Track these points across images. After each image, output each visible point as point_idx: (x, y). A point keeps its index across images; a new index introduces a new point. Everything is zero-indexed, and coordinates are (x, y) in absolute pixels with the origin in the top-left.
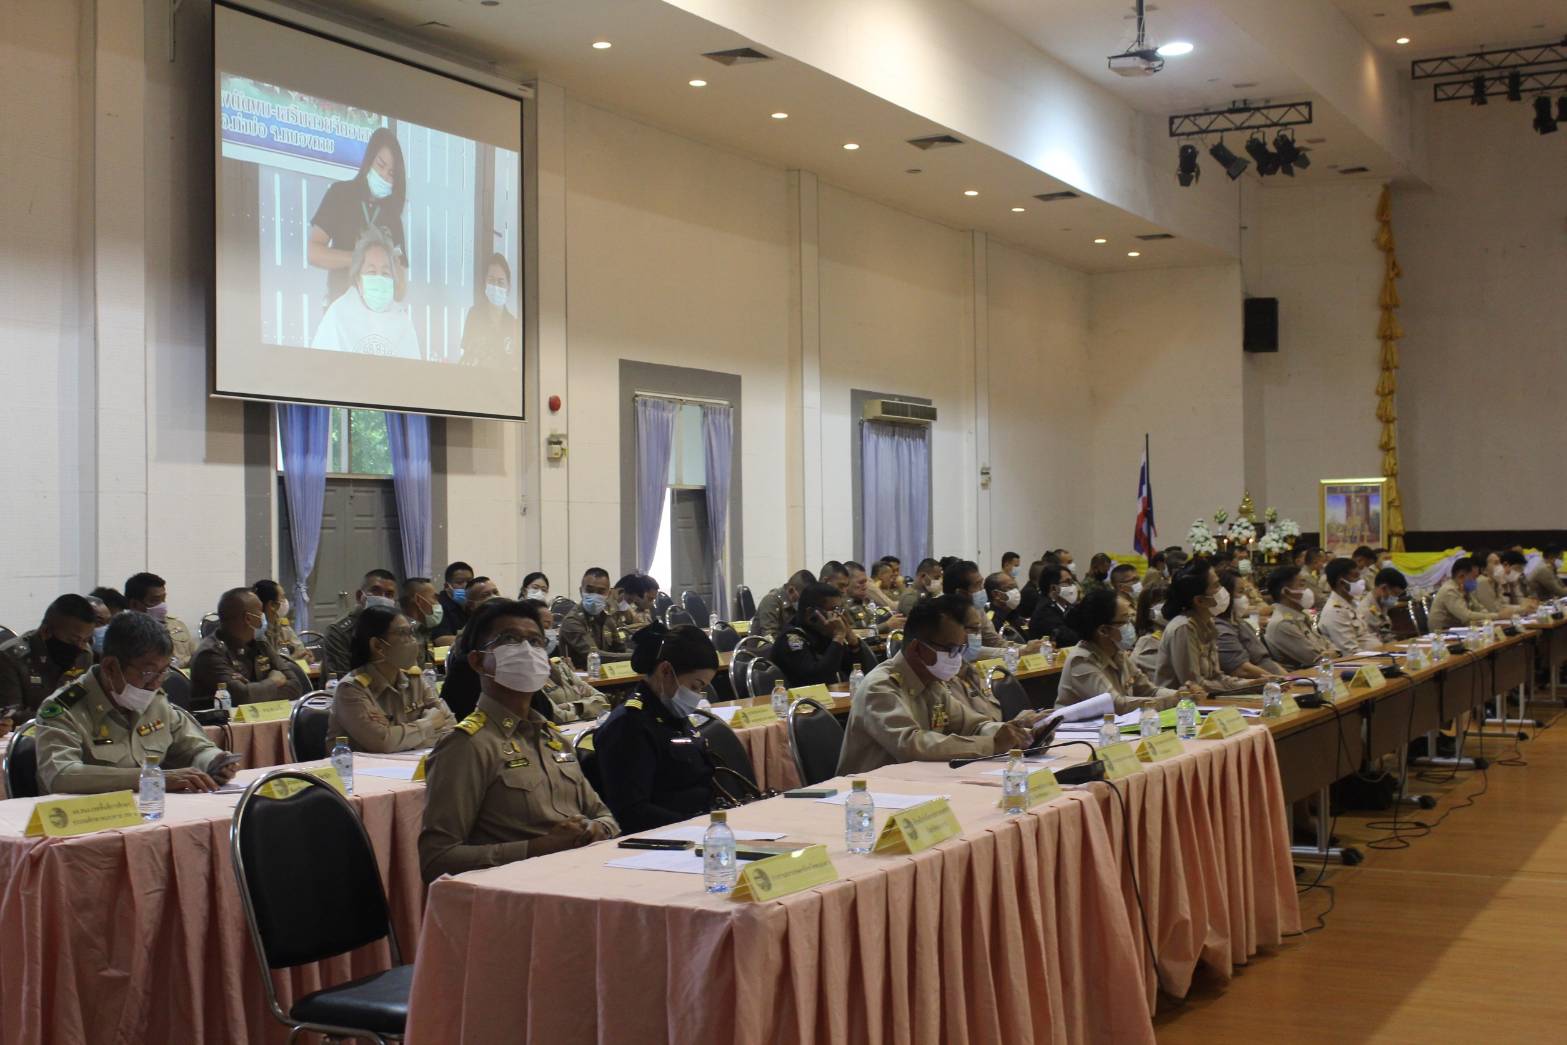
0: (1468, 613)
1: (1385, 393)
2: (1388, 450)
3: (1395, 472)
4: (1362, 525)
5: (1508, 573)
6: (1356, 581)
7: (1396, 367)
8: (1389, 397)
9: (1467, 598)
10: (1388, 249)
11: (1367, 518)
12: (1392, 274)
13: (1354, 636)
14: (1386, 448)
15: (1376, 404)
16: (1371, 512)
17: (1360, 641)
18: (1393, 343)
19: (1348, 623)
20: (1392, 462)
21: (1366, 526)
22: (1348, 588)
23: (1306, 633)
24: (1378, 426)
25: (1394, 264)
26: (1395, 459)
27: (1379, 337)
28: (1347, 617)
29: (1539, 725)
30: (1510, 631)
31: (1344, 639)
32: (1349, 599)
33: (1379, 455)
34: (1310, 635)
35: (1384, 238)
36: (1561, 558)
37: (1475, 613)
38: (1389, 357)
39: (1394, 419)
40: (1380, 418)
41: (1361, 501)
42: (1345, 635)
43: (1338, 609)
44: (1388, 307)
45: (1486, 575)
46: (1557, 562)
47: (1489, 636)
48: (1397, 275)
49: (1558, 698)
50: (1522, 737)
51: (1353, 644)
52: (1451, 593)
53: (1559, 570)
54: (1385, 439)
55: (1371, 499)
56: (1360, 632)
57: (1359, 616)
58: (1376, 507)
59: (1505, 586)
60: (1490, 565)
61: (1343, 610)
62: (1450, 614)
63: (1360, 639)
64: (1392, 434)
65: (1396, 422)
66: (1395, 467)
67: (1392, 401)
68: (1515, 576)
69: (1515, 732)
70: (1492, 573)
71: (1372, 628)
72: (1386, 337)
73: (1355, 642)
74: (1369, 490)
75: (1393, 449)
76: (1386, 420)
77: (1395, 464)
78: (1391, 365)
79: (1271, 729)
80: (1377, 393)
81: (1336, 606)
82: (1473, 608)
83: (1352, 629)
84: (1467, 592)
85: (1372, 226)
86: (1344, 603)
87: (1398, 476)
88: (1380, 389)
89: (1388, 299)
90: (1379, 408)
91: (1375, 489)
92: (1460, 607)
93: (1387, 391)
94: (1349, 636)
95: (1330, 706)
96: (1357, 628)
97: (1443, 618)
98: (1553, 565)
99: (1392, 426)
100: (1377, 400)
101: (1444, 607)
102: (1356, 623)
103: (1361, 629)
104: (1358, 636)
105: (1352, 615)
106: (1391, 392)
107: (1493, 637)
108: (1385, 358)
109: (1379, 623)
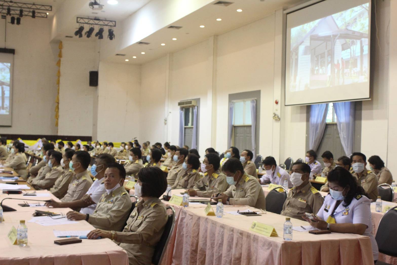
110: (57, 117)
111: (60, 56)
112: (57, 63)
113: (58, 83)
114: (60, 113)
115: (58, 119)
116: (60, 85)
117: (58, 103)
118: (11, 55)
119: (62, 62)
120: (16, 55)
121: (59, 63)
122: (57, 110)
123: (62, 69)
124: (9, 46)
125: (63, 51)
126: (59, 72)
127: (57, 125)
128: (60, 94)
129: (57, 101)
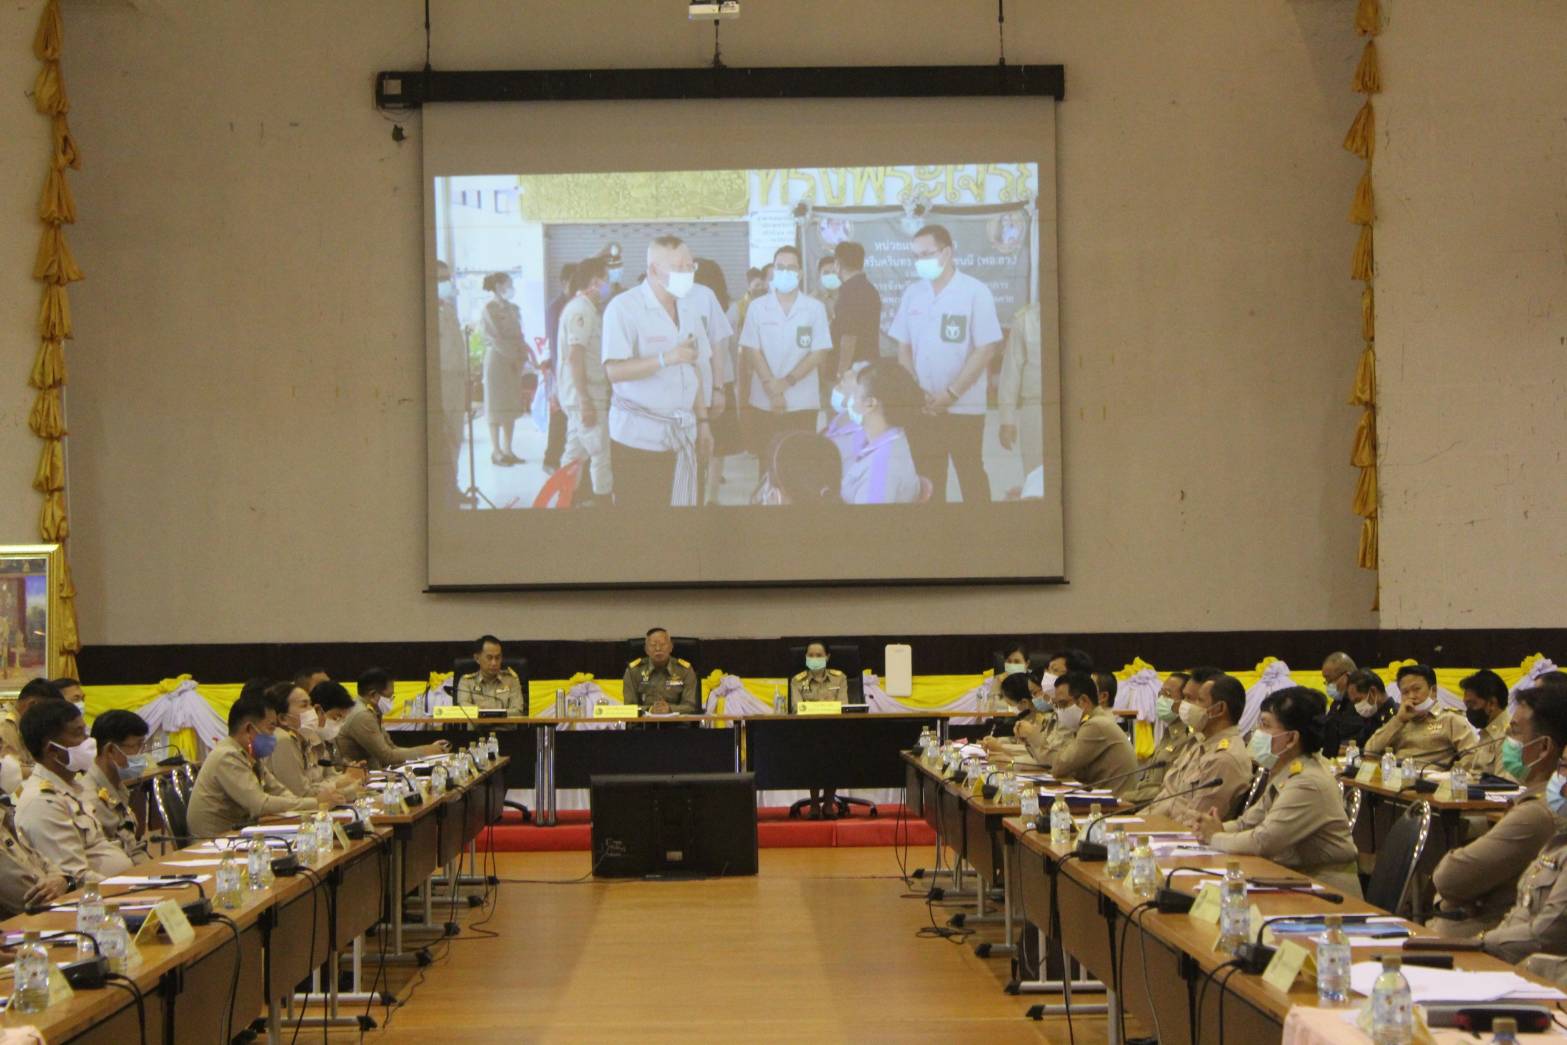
0: (263, 799)
1: (47, 385)
2: (51, 492)
3: (63, 533)
4: (12, 633)
5: (322, 723)
6: (78, 744)
7: (67, 337)
8: (55, 392)
9: (257, 771)
10: (56, 112)
11: (22, 622)
12: (62, 160)
13: (80, 846)
14: (47, 487)
15: (30, 405)
16: (29, 611)
17: (89, 856)
18: (63, 290)
19: (70, 822)
20: (59, 514)
21: (20, 636)
22: (65, 758)
23: (9, 843)
24: (32, 446)
25: (66, 140)
26: (64, 508)
27: (36, 278)
28: (68, 812)
29: (387, 1000)
30: (355, 830)
31: (61, 853)
32: (68, 776)
33: (35, 499)
34: (15, 847)
35: (48, 91)
36: (390, 695)
37: (273, 798)
38: (54, 317)
39: (63, 433)
40: (36, 430)
41: (9, 589)
42: (63, 846)
43: (50, 797)
44: (54, 223)
45: (286, 728)
46: (383, 701)
47: (325, 842)
48: (72, 163)
49: (405, 950)
50: (366, 1024)
51: (80, 862)
52: (230, 760)
53: (384, 717)
54: (46, 471)
55: (29, 584)
56: (91, 837)
57: (88, 808)
58: (37, 600)
59: (318, 749)
60: (293, 708)
61: (59, 798)
62: (228, 799)
63: (91, 851)
64: (59, 463)
65: (66, 439)
66: (64, 525)
67: (59, 397)
68: (334, 729)
69: (352, 1015)
70: (297, 722)
71: (110, 833)
72: (50, 279)
73: (82, 858)
74: (26, 567)
75: (60, 489)
76: (49, 436)
77: (64, 519)
78: (57, 331)
79: (44, 1032)
80: (32, 383)
81: (45, 791)
82: (267, 789)
83: (77, 833)
84: (257, 756)
85: (29, 66)
86: (58, 783)
87: (69, 540)
88: (37, 377)
89: (54, 207)
90: (35, 411)
91: (37, 565)
92: (247, 786)
93: (50, 381)
94: (71, 848)
95: (125, 983)
96: (84, 831)
97: (216, 807)
98: (376, 706)
99: (58, 446)
100: (31, 397)
101: (218, 787)
102: (84, 822)
103: (93, 832)
104: (87, 847)
105: (75, 807)
106: (58, 384)
107: (331, 843)
108: (48, 318)
109: (116, 819)
110: (1367, 502)
111: (1369, 81)
112: (1351, 134)
113: (1366, 268)
114: (1389, 477)
115: (1373, 518)
116: (1378, 285)
117: (1371, 407)
118: (1038, 108)
119: (1380, 126)
120: (1071, 106)
121: (1361, 134)
122: (1365, 456)
123: (1385, 169)
124: (1028, 47)
125: (1389, 45)
126: (1366, 192)
127: (1370, 556)
128: (1381, 346)
129: (1366, 397)
